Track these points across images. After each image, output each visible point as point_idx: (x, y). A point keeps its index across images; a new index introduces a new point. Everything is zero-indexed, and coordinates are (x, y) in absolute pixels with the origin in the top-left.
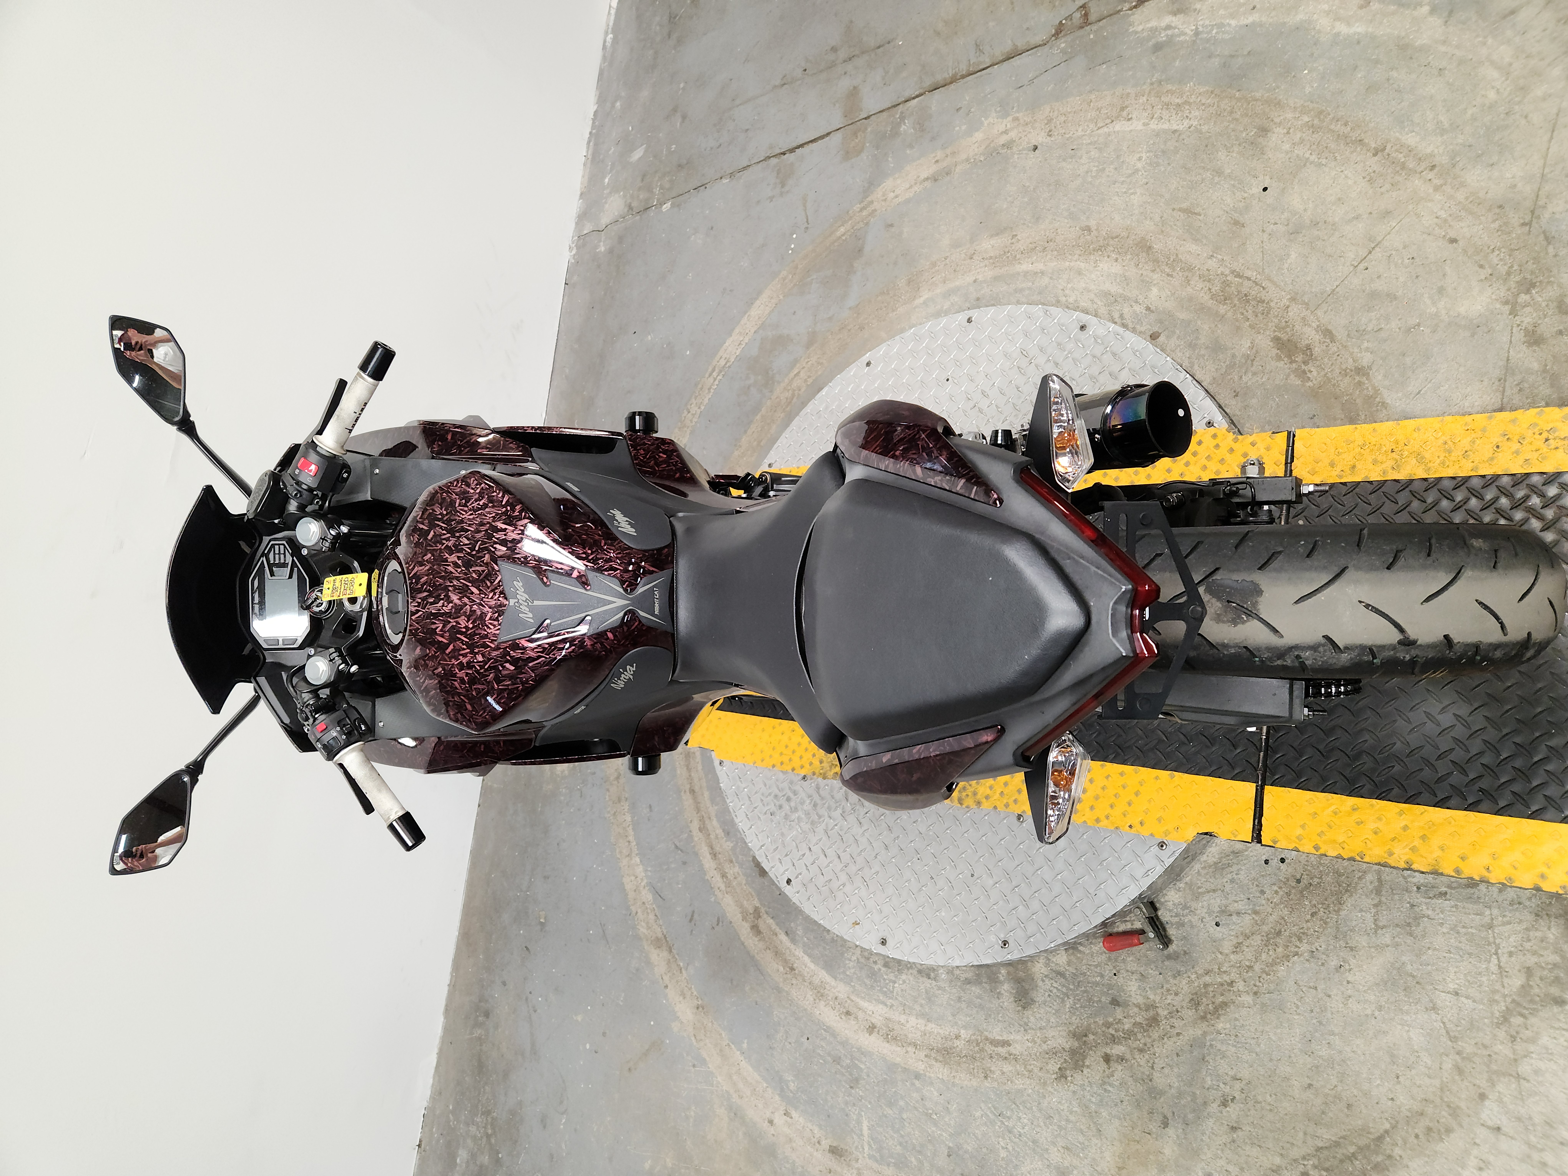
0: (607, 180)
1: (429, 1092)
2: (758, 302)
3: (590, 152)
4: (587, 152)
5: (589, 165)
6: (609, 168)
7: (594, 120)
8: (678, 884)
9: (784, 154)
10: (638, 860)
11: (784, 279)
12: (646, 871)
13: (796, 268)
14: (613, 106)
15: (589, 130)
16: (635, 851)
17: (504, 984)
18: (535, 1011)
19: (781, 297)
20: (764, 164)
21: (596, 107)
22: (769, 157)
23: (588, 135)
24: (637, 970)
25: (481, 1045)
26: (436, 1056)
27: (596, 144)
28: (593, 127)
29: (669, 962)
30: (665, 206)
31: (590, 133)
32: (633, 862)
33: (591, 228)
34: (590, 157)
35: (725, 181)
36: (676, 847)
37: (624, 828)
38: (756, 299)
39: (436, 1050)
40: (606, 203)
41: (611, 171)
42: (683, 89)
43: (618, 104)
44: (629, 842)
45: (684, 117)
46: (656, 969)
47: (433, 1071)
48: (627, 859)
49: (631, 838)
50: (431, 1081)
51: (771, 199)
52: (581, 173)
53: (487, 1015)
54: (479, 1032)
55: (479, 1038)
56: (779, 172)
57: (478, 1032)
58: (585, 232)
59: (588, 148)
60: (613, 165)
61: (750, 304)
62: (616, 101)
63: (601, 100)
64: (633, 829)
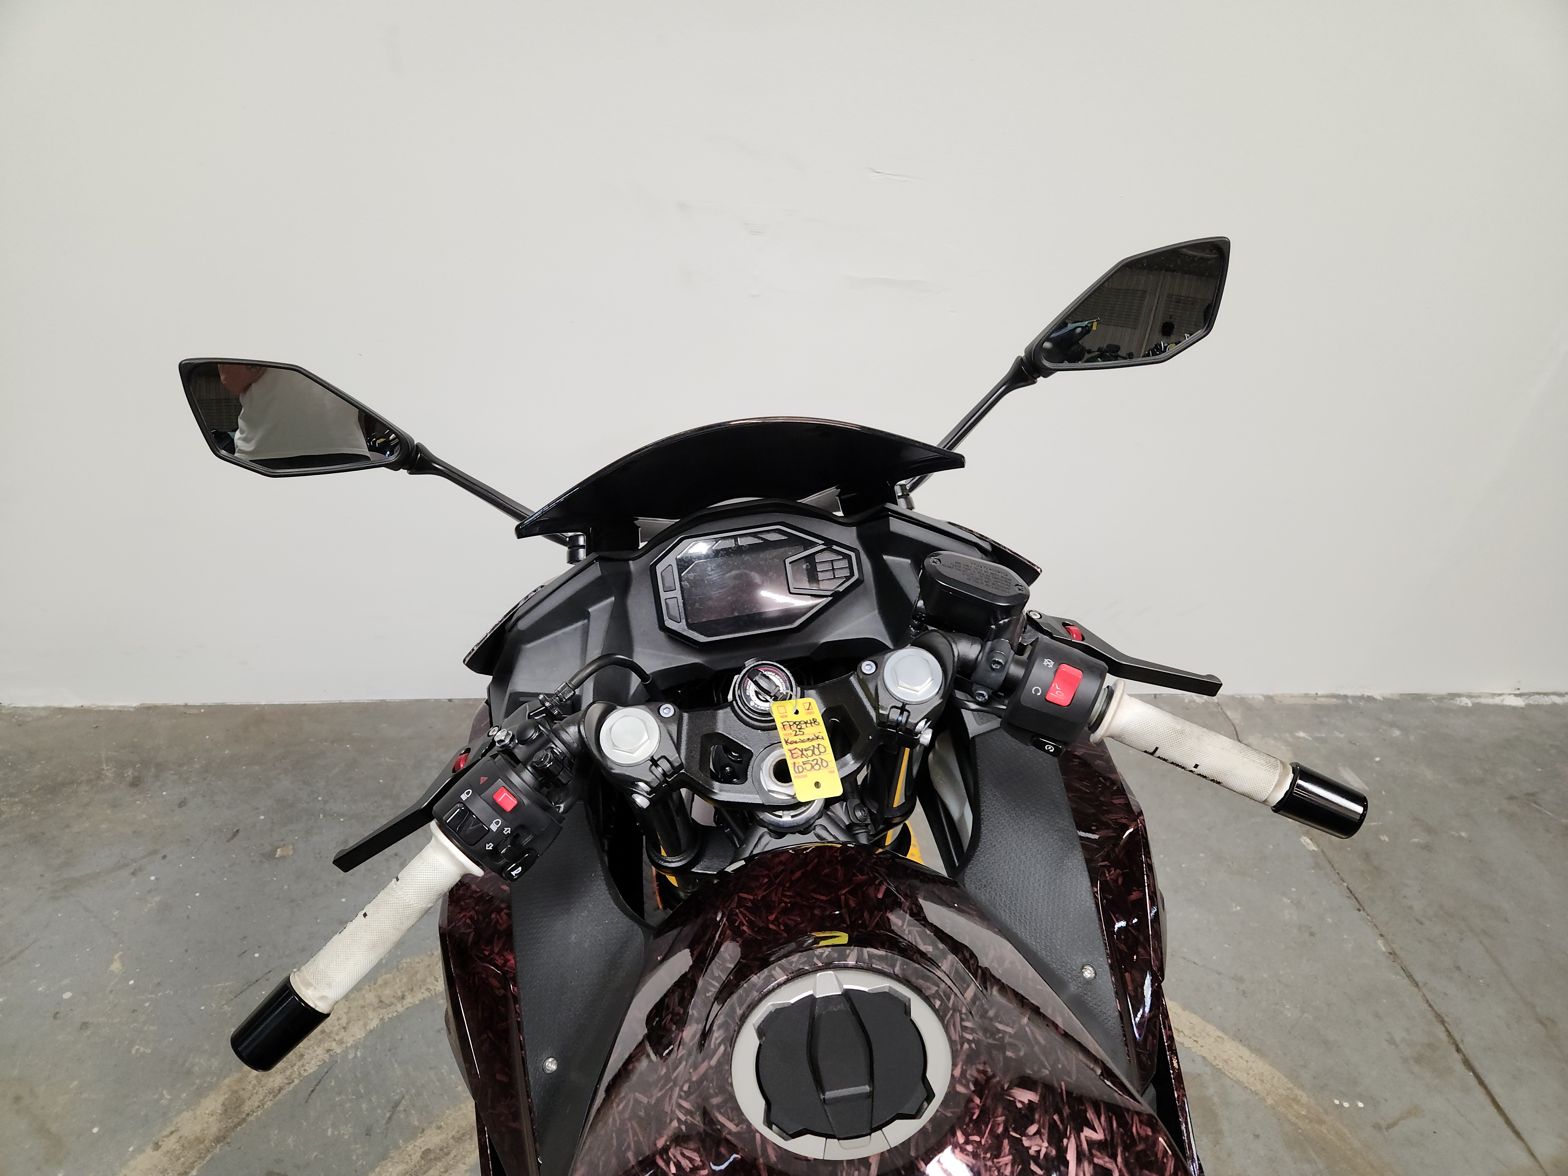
0: (1301, 734)
1: (24, 705)
2: (1245, 1052)
3: (1323, 700)
4: (1322, 696)
5: (1309, 702)
6: (1318, 735)
7: (1362, 698)
8: (334, 1126)
9: (1458, 1050)
10: (374, 1024)
11: (1296, 1100)
12: (355, 1047)
13: (1321, 1122)
14: (1393, 725)
15: (1350, 693)
16: (388, 1014)
17: (182, 804)
18: (134, 874)
19: (1270, 1101)
20: (1430, 1015)
21: (1378, 697)
22: (1443, 1022)
23: (1342, 693)
24: (189, 1072)
25: (89, 781)
26: (79, 705)
27: (1337, 707)
28: (1354, 698)
29: (199, 1140)
30: (1308, 841)
31: (1346, 697)
32: (371, 1014)
33: (1236, 722)
34: (1320, 701)
35: (1380, 943)
36: (397, 1104)
37: (424, 981)
38: (1250, 1047)
39: (87, 703)
40: (1275, 739)
41: (1316, 739)
42: (1461, 837)
43: (1397, 733)
44: (403, 997)
45: (1427, 847)
46: (190, 1113)
47: (56, 704)
48: (375, 1001)
49: (409, 1000)
50: (41, 704)
51: (1391, 1041)
52: (1295, 692)
53: (135, 783)
54: (110, 774)
55: (99, 776)
56: (1430, 1046)
57: (109, 772)
58: (1229, 713)
59: (1327, 696)
60: (1323, 741)
61: (1240, 1037)
62: (1398, 727)
63: (1393, 704)
64: (423, 1001)
